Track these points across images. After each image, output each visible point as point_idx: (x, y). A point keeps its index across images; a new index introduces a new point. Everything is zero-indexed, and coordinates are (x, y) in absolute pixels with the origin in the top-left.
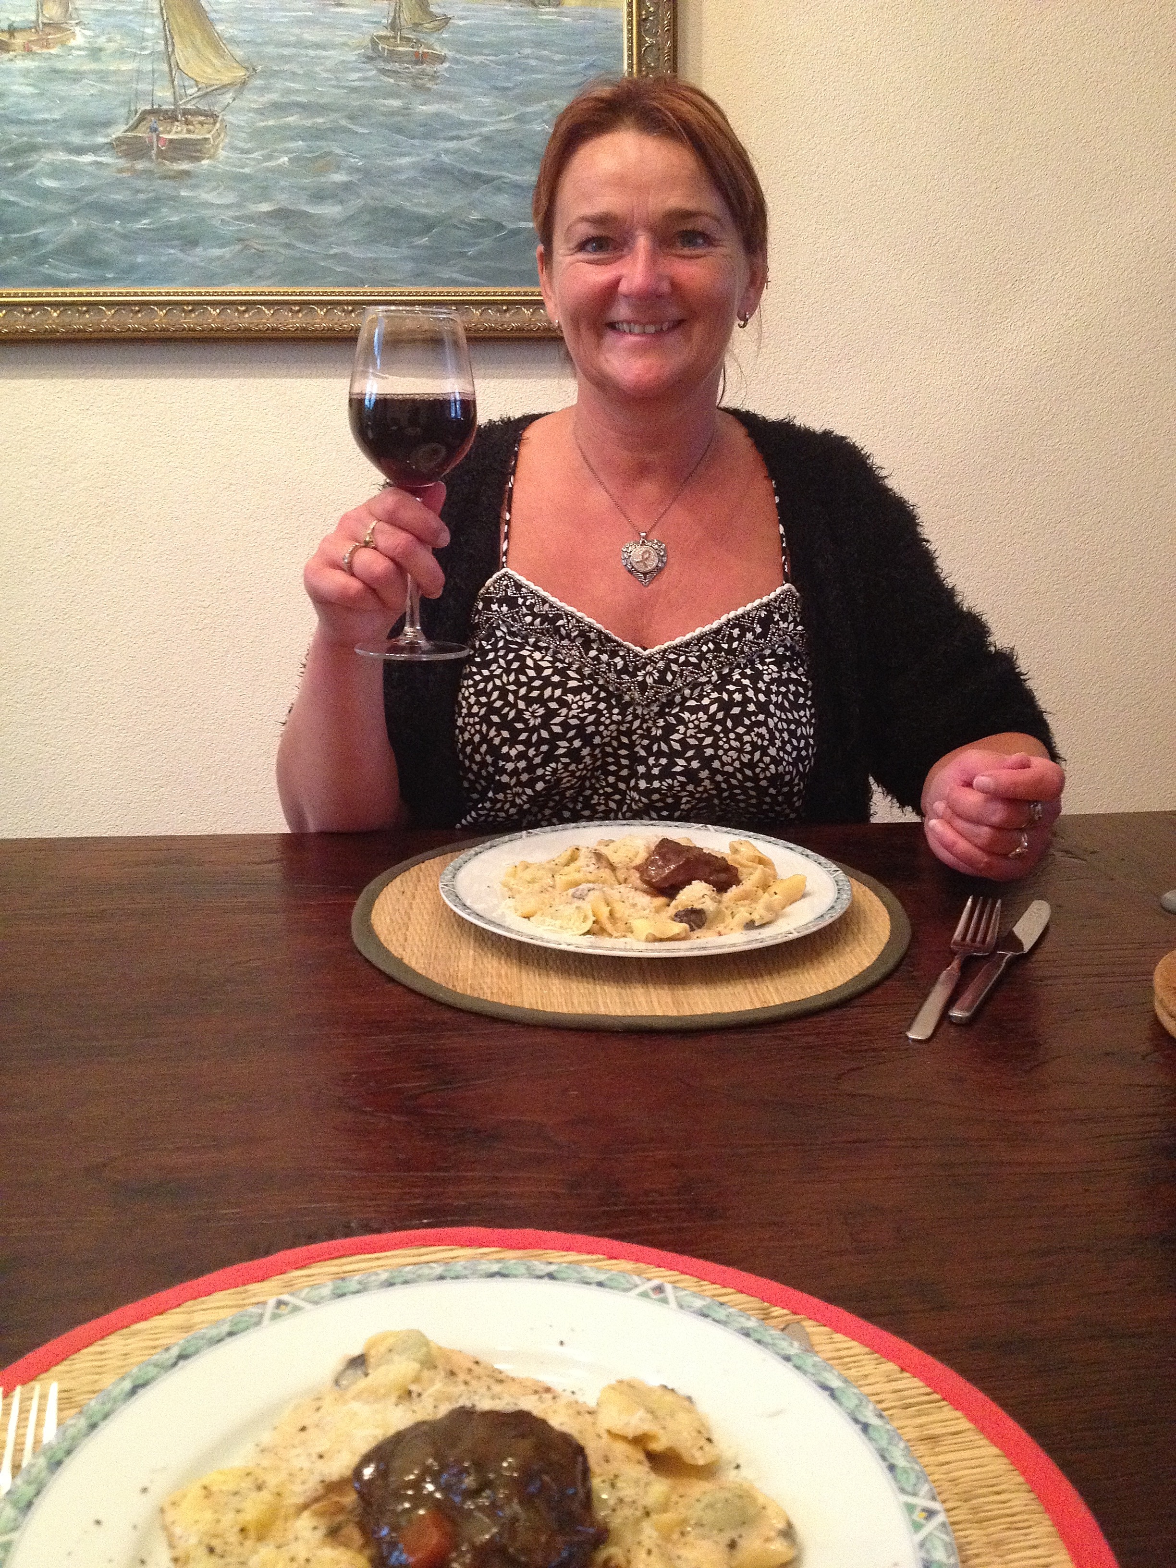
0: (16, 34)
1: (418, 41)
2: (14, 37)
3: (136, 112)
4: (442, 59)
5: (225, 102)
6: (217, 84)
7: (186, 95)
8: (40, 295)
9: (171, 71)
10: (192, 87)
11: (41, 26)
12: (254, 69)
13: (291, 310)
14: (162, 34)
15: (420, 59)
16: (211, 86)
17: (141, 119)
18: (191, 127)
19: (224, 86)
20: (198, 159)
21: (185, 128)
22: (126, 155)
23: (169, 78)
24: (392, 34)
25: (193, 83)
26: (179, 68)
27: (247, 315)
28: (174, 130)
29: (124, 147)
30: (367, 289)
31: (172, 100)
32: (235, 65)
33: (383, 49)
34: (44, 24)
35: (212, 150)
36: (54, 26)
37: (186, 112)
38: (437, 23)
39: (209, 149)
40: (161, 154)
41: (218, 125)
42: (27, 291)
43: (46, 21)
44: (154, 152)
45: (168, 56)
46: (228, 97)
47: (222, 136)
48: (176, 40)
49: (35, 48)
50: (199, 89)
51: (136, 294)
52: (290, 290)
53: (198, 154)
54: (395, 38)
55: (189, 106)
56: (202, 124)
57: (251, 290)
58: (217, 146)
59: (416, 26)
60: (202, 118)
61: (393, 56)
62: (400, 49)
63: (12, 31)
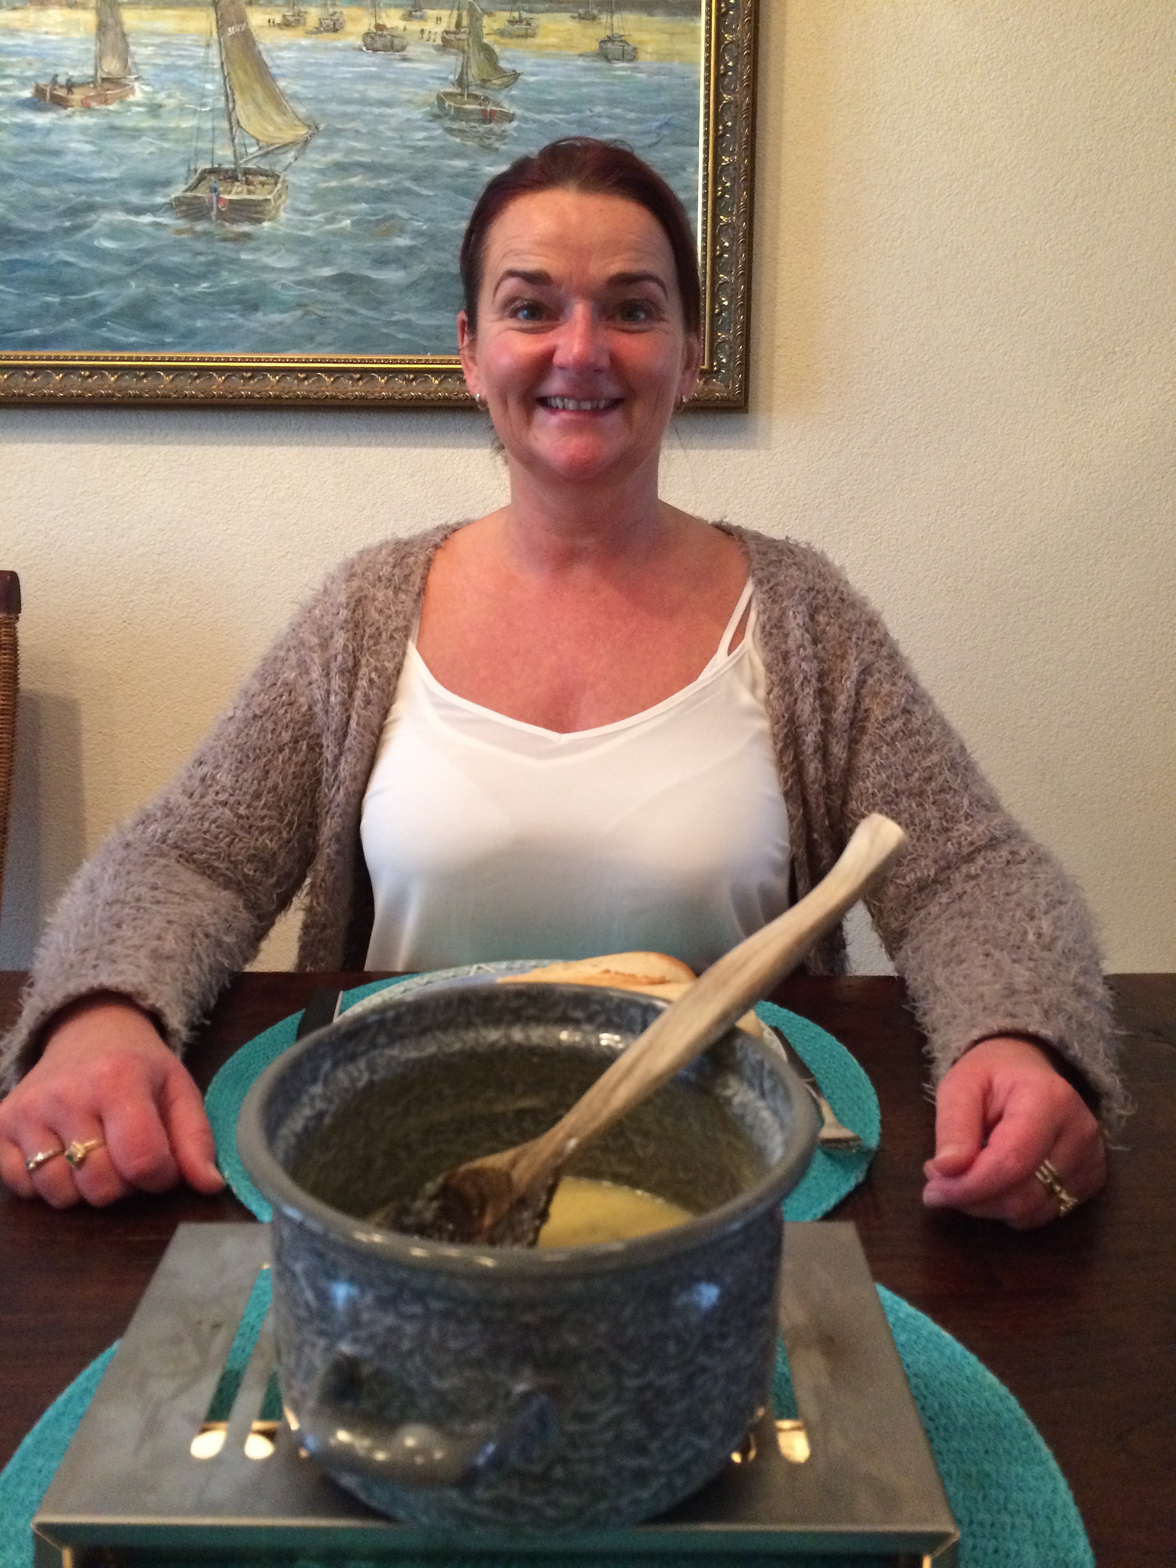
0: (74, 90)
1: (486, 99)
2: (73, 93)
3: (196, 171)
4: (510, 118)
5: (287, 162)
6: (279, 142)
7: (247, 154)
8: (97, 359)
9: (231, 128)
10: (252, 145)
11: (99, 81)
12: (317, 128)
13: (351, 378)
14: (223, 91)
15: (487, 117)
16: (272, 144)
17: (200, 180)
18: (251, 187)
19: (285, 145)
20: (259, 221)
21: (245, 188)
22: (186, 216)
23: (229, 135)
24: (457, 90)
25: (254, 141)
26: (239, 126)
27: (306, 383)
28: (235, 190)
29: (184, 208)
30: (429, 357)
31: (233, 159)
32: (297, 122)
33: (450, 106)
34: (103, 79)
35: (273, 212)
36: (112, 81)
37: (247, 172)
38: (505, 79)
39: (270, 211)
40: (221, 215)
41: (279, 185)
42: (85, 354)
43: (105, 76)
44: (214, 213)
45: (229, 114)
46: (290, 156)
47: (283, 197)
48: (237, 97)
49: (94, 104)
50: (260, 148)
51: (194, 360)
52: (351, 357)
53: (258, 216)
54: (462, 95)
55: (250, 166)
56: (263, 184)
57: (311, 357)
58: (278, 207)
59: (484, 83)
60: (263, 179)
61: (460, 114)
62: (467, 107)
63: (70, 86)
